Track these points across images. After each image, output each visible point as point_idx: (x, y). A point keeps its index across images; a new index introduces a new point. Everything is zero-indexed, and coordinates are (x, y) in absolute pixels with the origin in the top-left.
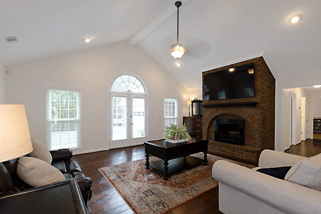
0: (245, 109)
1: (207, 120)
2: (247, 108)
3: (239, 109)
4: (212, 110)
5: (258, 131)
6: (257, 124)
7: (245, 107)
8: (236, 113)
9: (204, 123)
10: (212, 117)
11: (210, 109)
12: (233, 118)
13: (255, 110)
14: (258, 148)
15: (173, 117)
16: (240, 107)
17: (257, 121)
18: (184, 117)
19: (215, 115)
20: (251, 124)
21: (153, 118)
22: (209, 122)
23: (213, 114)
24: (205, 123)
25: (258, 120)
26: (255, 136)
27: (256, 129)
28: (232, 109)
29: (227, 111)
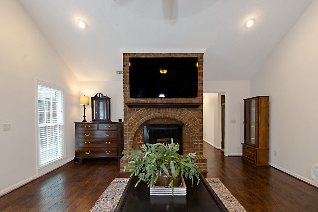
0: (185, 111)
1: (133, 127)
2: (188, 110)
3: (179, 111)
4: (141, 111)
5: (199, 135)
6: (198, 128)
7: (185, 109)
8: (174, 116)
9: (126, 131)
10: (141, 121)
11: (138, 110)
12: (169, 123)
13: (196, 112)
14: (200, 155)
15: (55, 124)
16: (179, 109)
17: (198, 125)
18: (76, 124)
19: (145, 119)
20: (192, 129)
21: (9, 130)
22: (134, 129)
23: (142, 117)
24: (129, 131)
25: (199, 123)
26: (197, 142)
27: (198, 134)
28: (170, 111)
29: (163, 113)
